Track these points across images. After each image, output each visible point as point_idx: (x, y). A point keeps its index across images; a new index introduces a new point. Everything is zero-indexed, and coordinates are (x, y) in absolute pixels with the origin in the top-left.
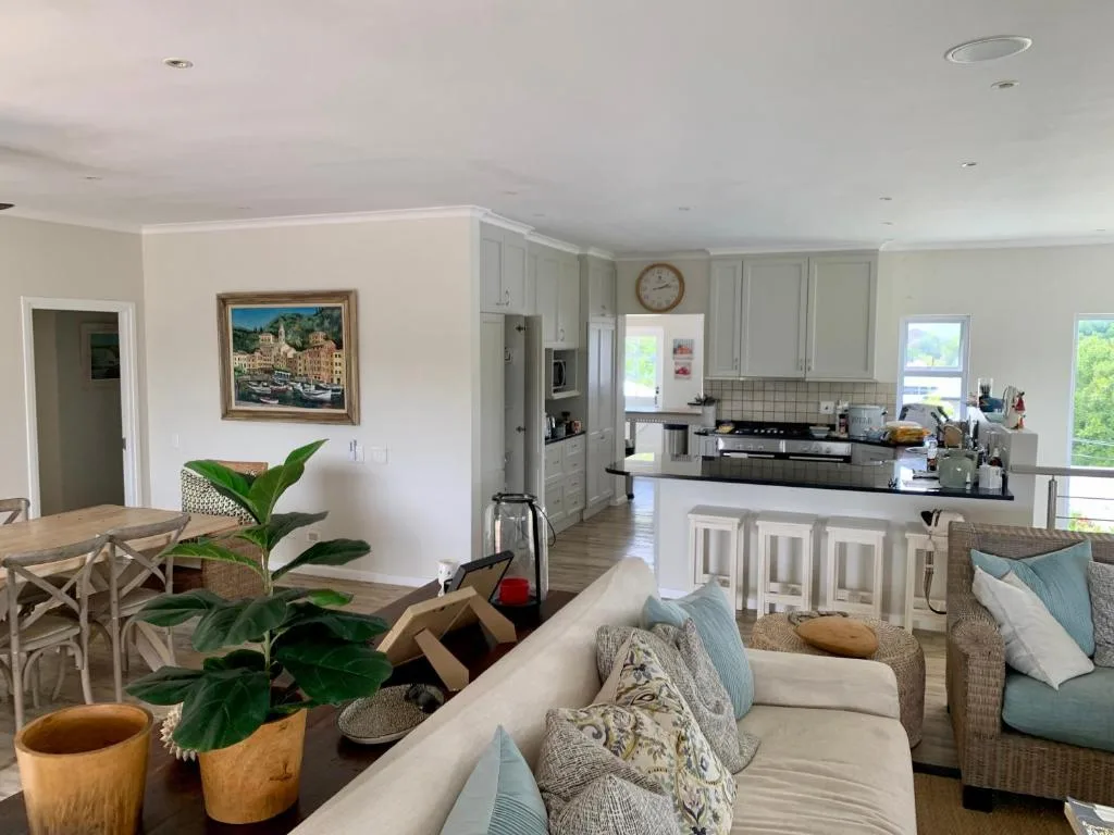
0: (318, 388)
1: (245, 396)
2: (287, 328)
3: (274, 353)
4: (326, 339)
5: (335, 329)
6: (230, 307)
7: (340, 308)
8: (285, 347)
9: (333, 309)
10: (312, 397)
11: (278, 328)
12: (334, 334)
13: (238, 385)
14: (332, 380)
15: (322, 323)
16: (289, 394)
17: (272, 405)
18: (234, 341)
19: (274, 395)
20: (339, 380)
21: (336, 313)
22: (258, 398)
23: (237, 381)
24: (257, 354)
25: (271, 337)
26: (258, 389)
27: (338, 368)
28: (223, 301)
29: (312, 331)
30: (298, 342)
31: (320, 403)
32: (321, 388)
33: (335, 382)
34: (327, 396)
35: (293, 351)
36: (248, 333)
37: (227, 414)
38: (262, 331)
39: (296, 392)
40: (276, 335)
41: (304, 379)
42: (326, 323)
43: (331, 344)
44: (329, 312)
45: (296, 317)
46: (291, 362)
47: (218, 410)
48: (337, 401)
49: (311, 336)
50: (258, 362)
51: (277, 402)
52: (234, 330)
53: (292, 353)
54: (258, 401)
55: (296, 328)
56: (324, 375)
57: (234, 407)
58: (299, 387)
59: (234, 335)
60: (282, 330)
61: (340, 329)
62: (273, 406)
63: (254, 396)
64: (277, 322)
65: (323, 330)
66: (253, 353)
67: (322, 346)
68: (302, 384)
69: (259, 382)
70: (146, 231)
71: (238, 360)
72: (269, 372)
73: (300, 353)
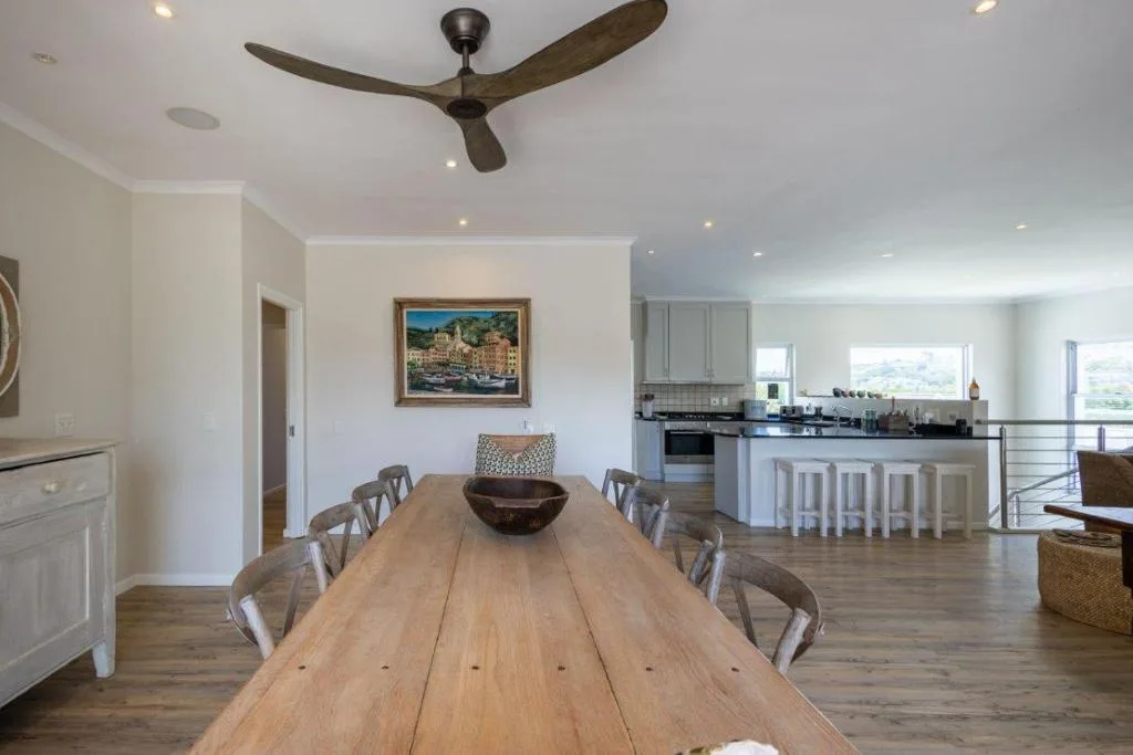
0: (492, 377)
1: (417, 385)
2: (463, 328)
3: (449, 349)
4: (502, 337)
5: (511, 329)
6: (405, 311)
7: (516, 313)
8: (462, 344)
9: (509, 313)
10: (486, 386)
11: (454, 328)
12: (509, 334)
13: (411, 376)
14: (506, 371)
15: (498, 324)
16: (463, 383)
17: (446, 393)
18: (408, 339)
19: (447, 385)
20: (513, 371)
21: (512, 317)
22: (432, 387)
23: (410, 373)
24: (431, 350)
25: (447, 336)
26: (433, 380)
27: (513, 361)
28: (400, 304)
29: (488, 331)
30: (474, 340)
31: (495, 390)
32: (496, 378)
33: (510, 372)
34: (502, 384)
35: (469, 347)
36: (423, 332)
37: (401, 401)
38: (437, 331)
39: (471, 381)
40: (452, 334)
41: (480, 370)
42: (502, 325)
43: (506, 342)
44: (504, 316)
45: (473, 319)
46: (466, 357)
47: (391, 397)
48: (512, 388)
49: (487, 335)
50: (432, 356)
51: (450, 390)
52: (408, 329)
53: (467, 349)
54: (430, 390)
55: (472, 328)
56: (500, 368)
57: (406, 395)
58: (474, 377)
59: (409, 334)
60: (458, 329)
61: (516, 328)
62: (449, 394)
63: (427, 386)
64: (453, 323)
65: (499, 330)
66: (428, 348)
67: (497, 344)
68: (477, 375)
69: (434, 374)
70: (310, 242)
71: (411, 355)
72: (445, 364)
73: (475, 349)
